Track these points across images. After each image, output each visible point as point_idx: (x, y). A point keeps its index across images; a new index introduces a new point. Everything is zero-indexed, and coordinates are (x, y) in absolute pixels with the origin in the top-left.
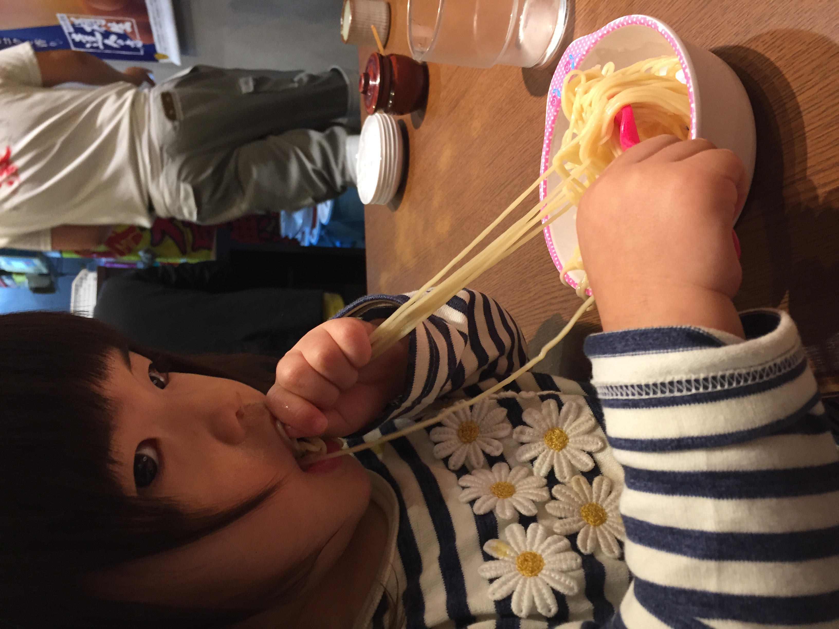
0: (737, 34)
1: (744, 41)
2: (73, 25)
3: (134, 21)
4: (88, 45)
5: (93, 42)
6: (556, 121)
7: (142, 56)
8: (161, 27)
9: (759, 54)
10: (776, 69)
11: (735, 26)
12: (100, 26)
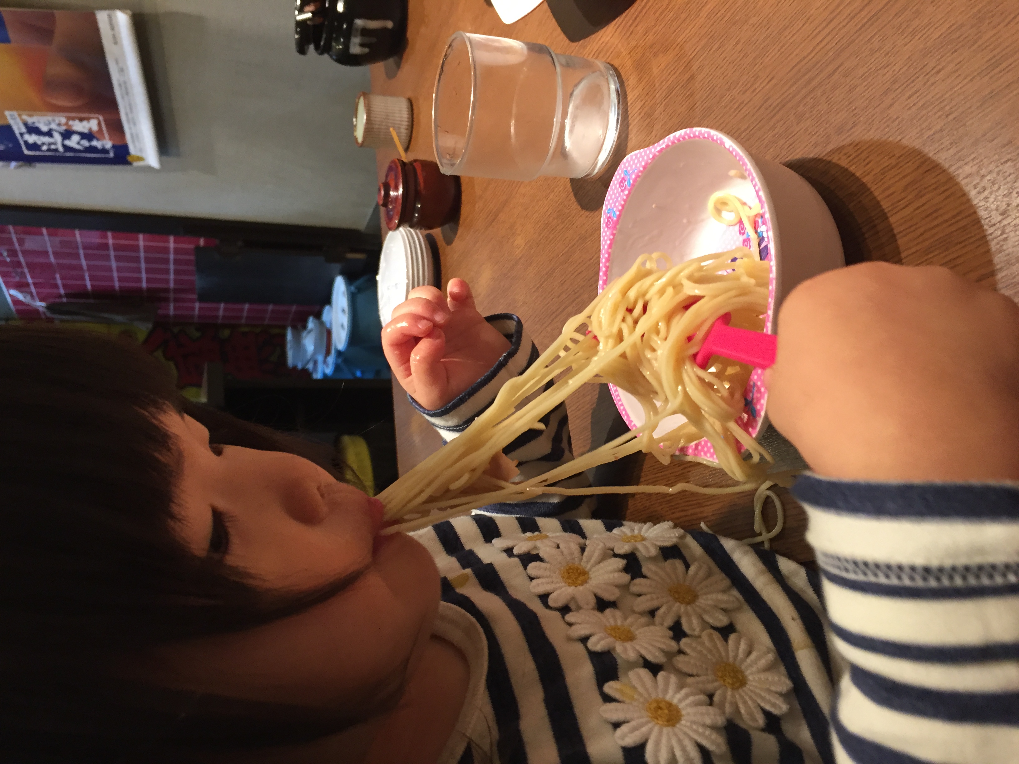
0: (816, 145)
1: (824, 153)
2: (26, 124)
3: (101, 118)
4: (45, 148)
5: (50, 144)
6: (613, 245)
7: (111, 158)
8: (135, 124)
9: (842, 168)
10: (863, 185)
11: (813, 135)
12: (59, 125)
